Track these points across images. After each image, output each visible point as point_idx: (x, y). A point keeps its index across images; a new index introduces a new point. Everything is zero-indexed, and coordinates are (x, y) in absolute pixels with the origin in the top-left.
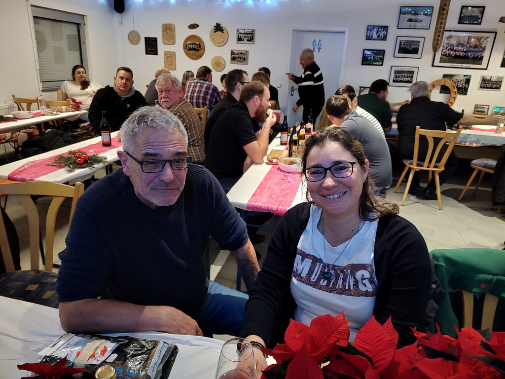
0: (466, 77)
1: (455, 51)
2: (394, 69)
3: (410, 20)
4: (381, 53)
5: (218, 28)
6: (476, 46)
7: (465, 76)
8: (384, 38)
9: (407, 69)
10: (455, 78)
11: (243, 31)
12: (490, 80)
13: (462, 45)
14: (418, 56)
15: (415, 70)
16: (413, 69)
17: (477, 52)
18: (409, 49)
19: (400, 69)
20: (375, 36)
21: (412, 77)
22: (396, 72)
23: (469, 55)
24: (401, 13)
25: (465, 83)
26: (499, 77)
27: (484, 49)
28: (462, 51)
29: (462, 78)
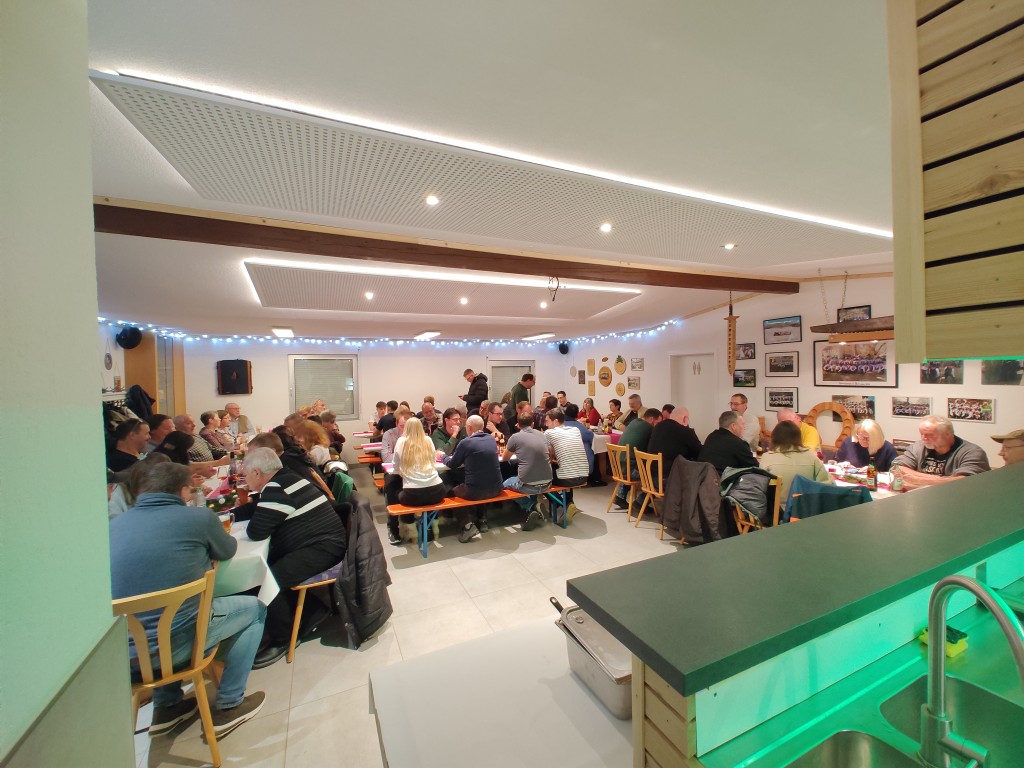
0: (866, 400)
1: (841, 365)
2: (768, 390)
3: (777, 334)
4: (752, 373)
5: (620, 359)
6: (870, 356)
7: (864, 397)
8: (753, 356)
9: (784, 390)
10: (849, 401)
11: (635, 360)
12: (907, 404)
13: (849, 357)
14: (794, 373)
15: (794, 391)
16: (791, 390)
17: (874, 363)
18: (782, 366)
19: (775, 390)
20: (742, 355)
21: (792, 400)
22: (771, 394)
23: (863, 368)
24: (765, 328)
25: (868, 407)
26: (921, 399)
27: (884, 360)
28: (851, 364)
29: (861, 400)
